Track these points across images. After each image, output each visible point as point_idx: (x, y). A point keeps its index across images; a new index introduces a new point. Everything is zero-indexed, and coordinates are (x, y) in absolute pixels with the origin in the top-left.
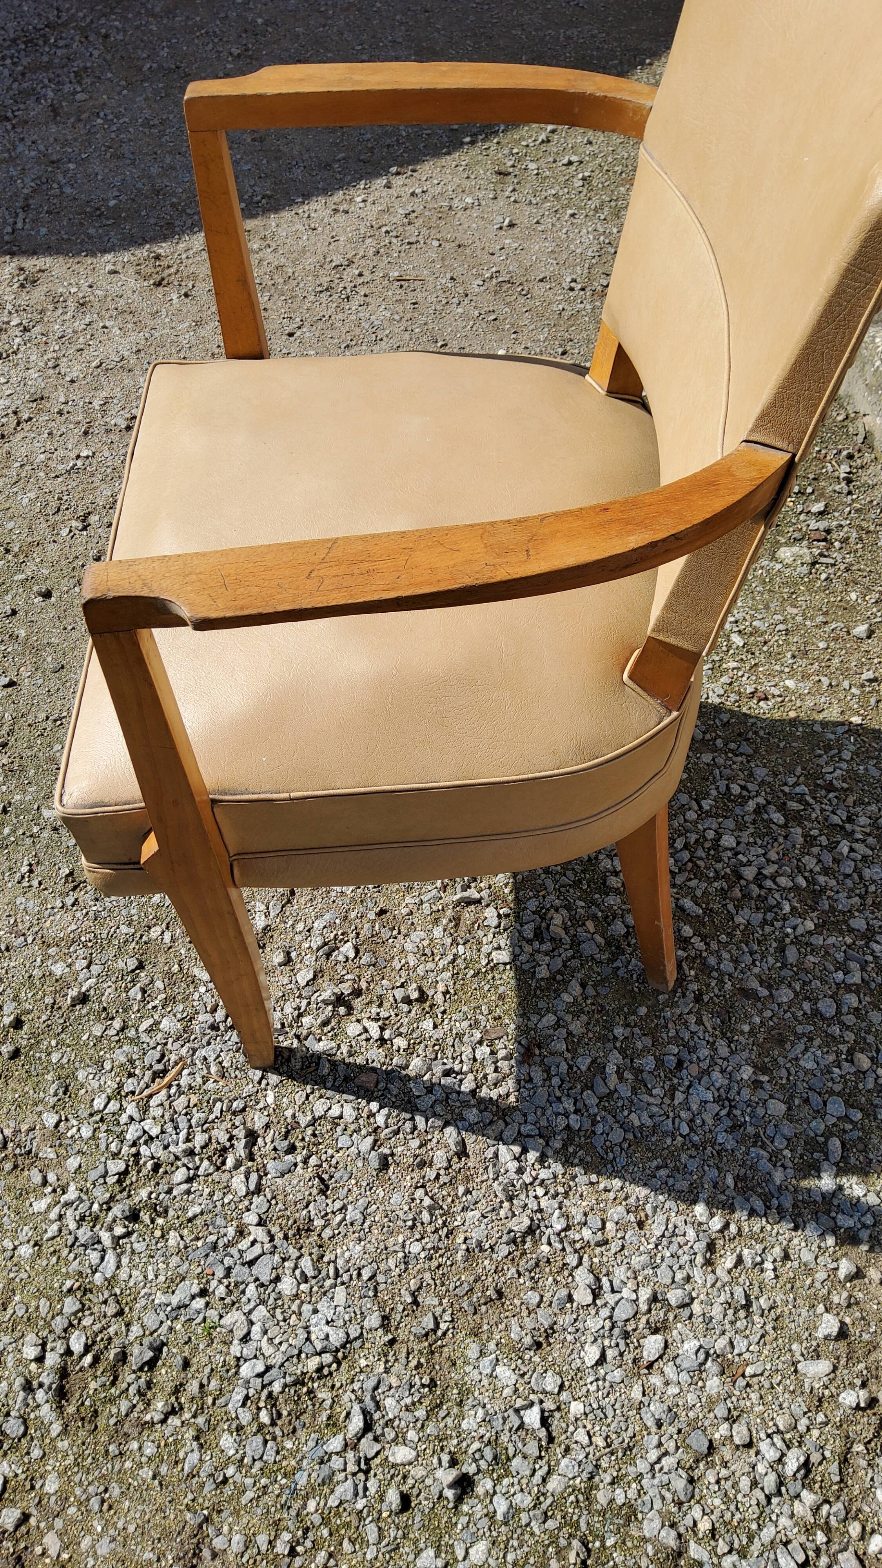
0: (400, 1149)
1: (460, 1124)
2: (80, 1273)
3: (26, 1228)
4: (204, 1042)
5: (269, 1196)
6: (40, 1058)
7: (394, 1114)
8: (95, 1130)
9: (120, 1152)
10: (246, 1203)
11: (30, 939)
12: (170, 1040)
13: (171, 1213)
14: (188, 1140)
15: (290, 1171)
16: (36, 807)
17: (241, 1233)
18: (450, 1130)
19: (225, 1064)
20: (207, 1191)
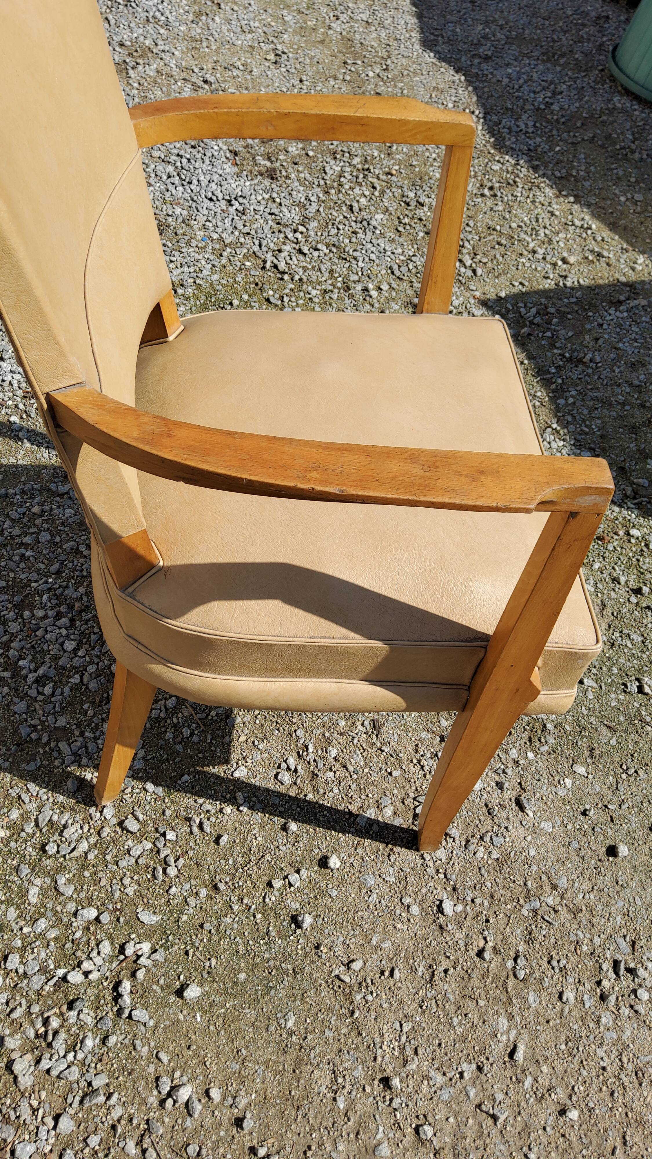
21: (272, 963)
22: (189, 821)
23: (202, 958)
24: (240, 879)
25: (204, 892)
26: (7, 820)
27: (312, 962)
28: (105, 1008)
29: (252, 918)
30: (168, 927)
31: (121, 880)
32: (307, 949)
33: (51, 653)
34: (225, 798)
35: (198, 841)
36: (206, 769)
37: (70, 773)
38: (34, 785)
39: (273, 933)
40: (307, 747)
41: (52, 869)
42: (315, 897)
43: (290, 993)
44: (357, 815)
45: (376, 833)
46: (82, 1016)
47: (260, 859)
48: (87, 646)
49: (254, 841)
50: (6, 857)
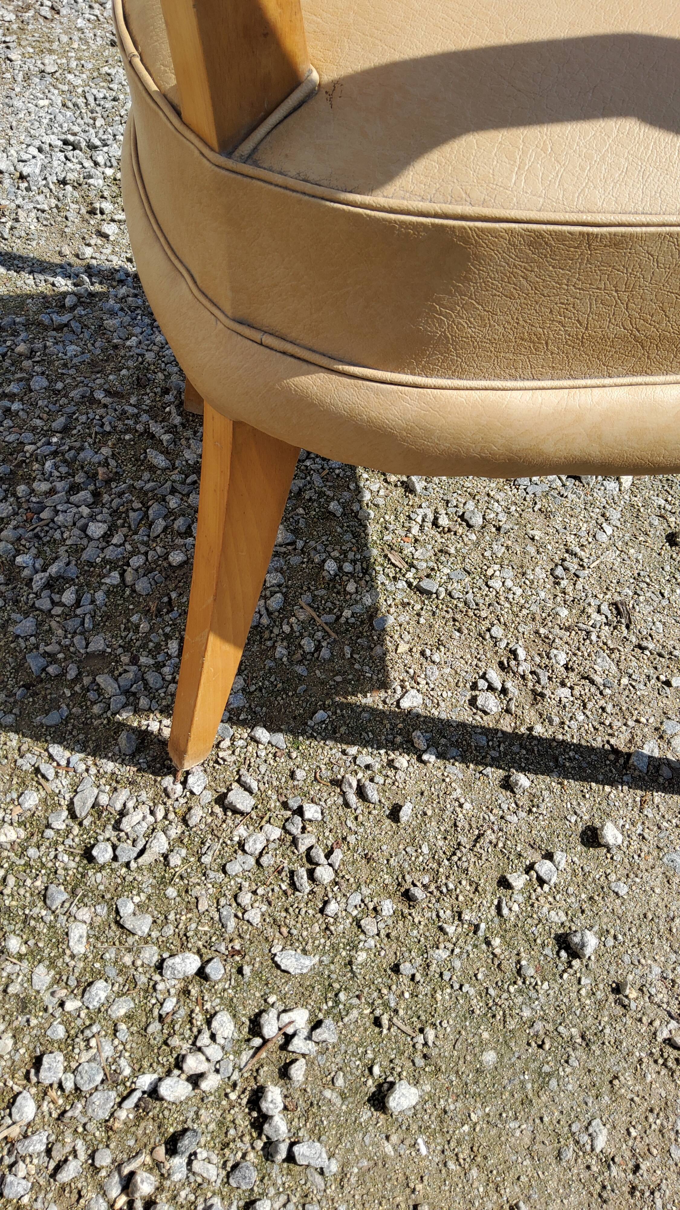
21: (539, 1026)
22: (340, 786)
23: (407, 1029)
24: (447, 878)
25: (388, 907)
26: (18, 810)
27: (614, 1018)
28: (239, 1144)
29: (484, 946)
30: (334, 976)
31: (235, 897)
32: (600, 995)
33: (68, 542)
34: (393, 743)
35: (361, 818)
36: (351, 699)
37: (121, 725)
38: (61, 749)
39: (531, 972)
40: (514, 652)
41: (107, 890)
42: (591, 898)
43: (586, 1081)
44: (629, 755)
45: (670, 780)
46: (197, 1166)
47: (476, 841)
48: (125, 530)
49: (458, 810)
50: (22, 876)
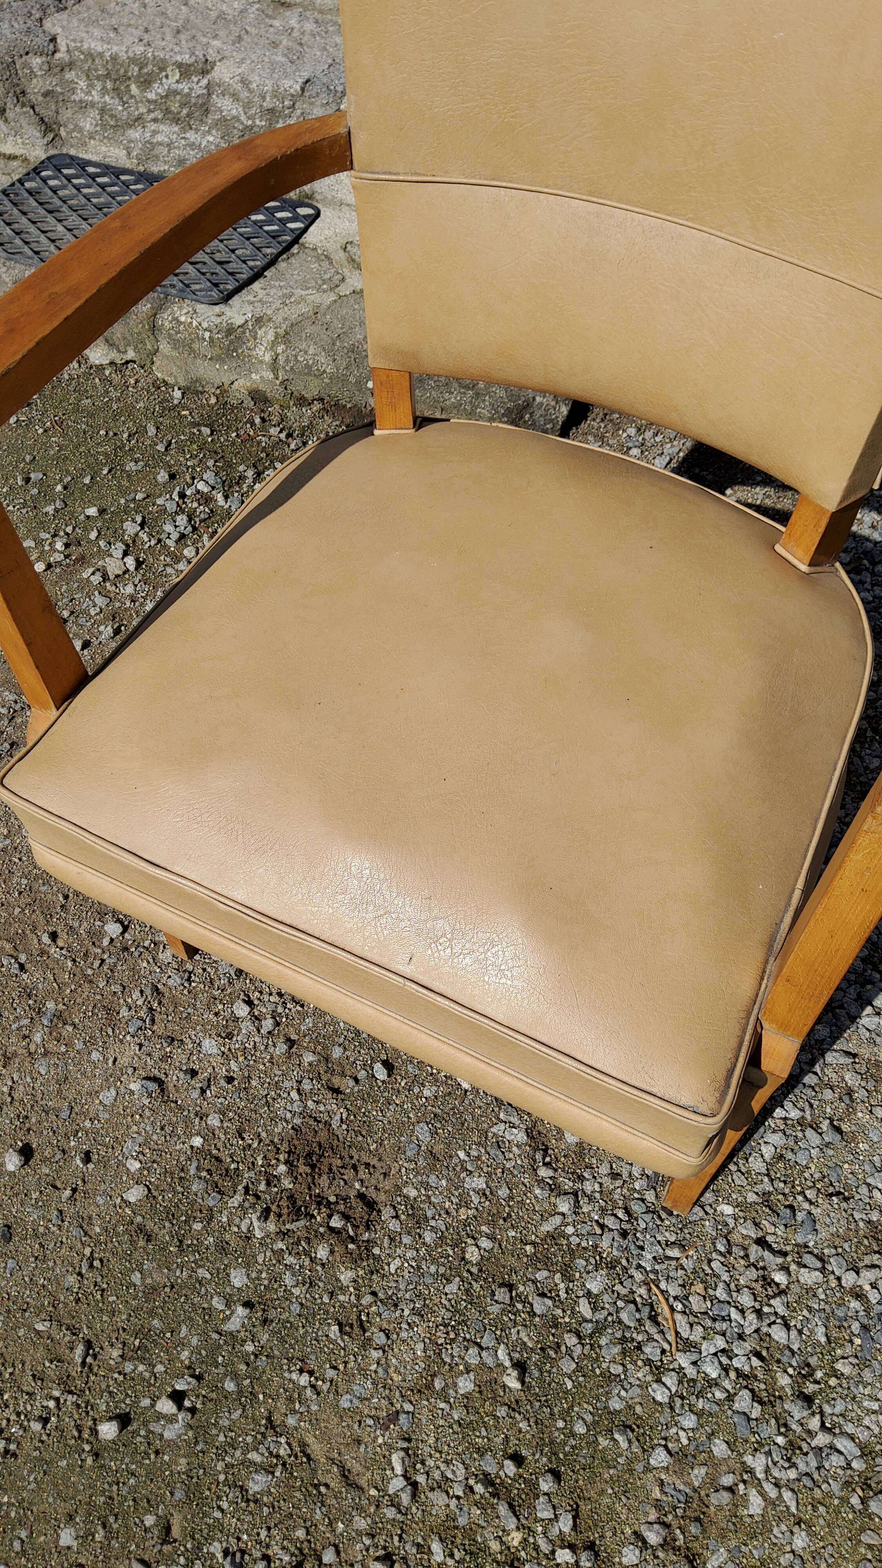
0: (828, 1110)
1: (825, 1046)
2: (847, 1484)
3: (776, 1531)
4: (635, 1252)
5: (833, 1251)
6: (572, 1447)
7: (794, 1099)
8: (691, 1411)
9: (728, 1391)
10: (832, 1277)
11: (408, 1407)
12: (618, 1288)
13: (813, 1361)
14: (742, 1312)
15: (815, 1221)
16: (215, 1336)
17: (859, 1295)
18: (830, 1057)
19: (673, 1239)
20: (805, 1313)
